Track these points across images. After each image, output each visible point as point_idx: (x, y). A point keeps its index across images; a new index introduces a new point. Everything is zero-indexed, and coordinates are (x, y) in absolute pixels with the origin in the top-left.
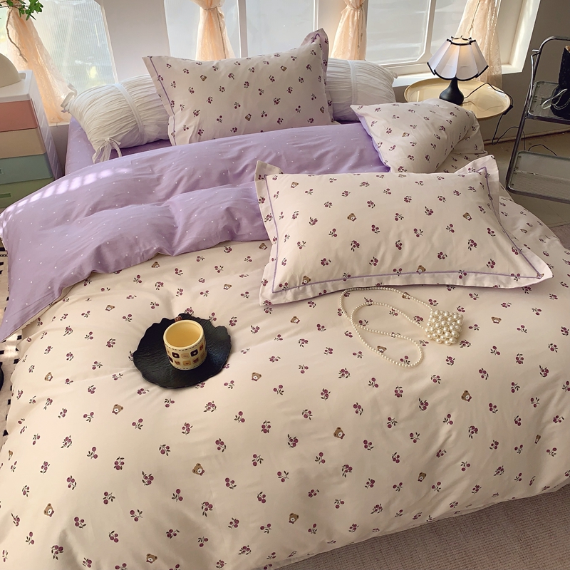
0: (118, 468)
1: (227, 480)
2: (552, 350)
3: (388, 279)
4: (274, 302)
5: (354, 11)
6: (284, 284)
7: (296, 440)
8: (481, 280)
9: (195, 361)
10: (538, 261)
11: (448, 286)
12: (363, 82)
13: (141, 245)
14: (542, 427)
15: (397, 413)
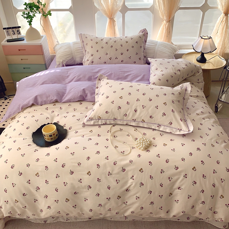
0: (12, 168)
1: (46, 181)
3: (130, 123)
4: (86, 124)
5: (166, 23)
7: (73, 173)
8: (166, 129)
9: (52, 139)
10: (191, 125)
11: (154, 129)
12: (160, 50)
13: (51, 97)
14: (173, 190)
15: (113, 171)
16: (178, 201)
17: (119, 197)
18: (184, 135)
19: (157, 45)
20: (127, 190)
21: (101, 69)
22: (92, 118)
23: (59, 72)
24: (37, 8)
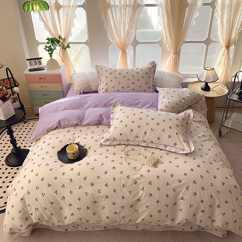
0: (42, 180)
1: (71, 191)
2: (185, 175)
3: (141, 143)
4: (103, 144)
5: (173, 55)
7: (93, 184)
8: (171, 149)
9: (74, 157)
10: (193, 147)
11: (161, 149)
12: (167, 80)
13: (72, 121)
14: (177, 200)
15: (126, 183)
16: (181, 210)
17: (132, 206)
18: (186, 154)
19: (165, 75)
20: (138, 200)
21: (115, 97)
22: (108, 139)
23: (78, 99)
24: (58, 42)
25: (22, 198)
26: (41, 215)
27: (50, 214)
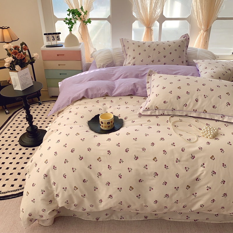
0: (72, 152)
1: (109, 166)
3: (191, 113)
4: (142, 114)
5: (204, 32)
6: (147, 108)
7: (138, 158)
8: (230, 119)
9: (109, 127)
11: (216, 120)
12: (202, 55)
13: (101, 91)
15: (181, 158)
17: (188, 187)
19: (198, 51)
20: (197, 179)
21: (147, 68)
22: (149, 108)
23: (105, 71)
24: (78, 15)
25: (45, 175)
26: (70, 197)
27: (82, 196)
